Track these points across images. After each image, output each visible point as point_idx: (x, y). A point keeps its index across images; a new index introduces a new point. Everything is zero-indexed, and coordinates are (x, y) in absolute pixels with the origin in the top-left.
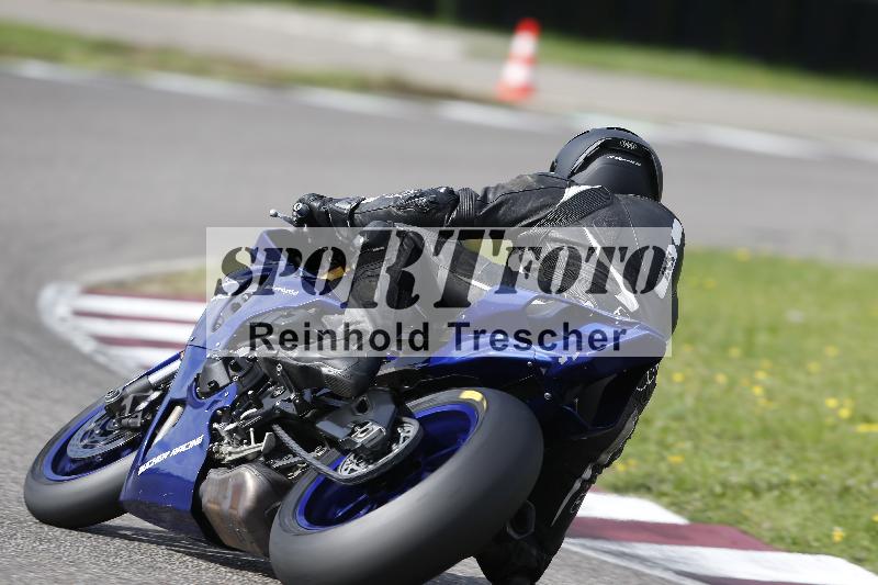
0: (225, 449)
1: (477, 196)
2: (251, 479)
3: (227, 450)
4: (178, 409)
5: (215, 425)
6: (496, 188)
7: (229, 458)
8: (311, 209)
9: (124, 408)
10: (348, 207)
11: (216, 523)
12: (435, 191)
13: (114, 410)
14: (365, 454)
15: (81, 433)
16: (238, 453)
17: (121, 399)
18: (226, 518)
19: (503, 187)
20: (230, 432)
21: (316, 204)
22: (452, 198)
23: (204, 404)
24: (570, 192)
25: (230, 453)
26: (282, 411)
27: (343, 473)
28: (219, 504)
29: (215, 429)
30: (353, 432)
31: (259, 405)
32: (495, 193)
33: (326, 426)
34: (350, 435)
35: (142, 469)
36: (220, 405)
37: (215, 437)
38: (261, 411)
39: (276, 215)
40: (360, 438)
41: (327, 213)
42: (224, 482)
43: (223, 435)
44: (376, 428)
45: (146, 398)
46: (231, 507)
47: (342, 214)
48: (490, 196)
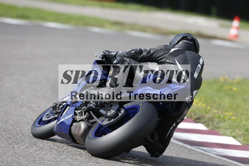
0: (78, 117)
1: (148, 51)
2: (83, 125)
3: (78, 118)
4: (68, 107)
5: (76, 111)
6: (153, 49)
7: (78, 120)
8: (105, 54)
9: (57, 107)
10: (115, 54)
11: (75, 137)
12: (136, 50)
13: (54, 108)
14: (110, 118)
15: (46, 115)
16: (80, 118)
17: (56, 105)
18: (77, 135)
19: (155, 49)
20: (79, 113)
21: (107, 53)
22: (141, 51)
23: (74, 105)
24: (172, 50)
25: (79, 118)
26: (92, 107)
27: (104, 123)
28: (75, 132)
29: (76, 112)
30: (107, 112)
31: (86, 106)
32: (152, 50)
33: (102, 111)
34: (106, 113)
35: (58, 123)
36: (77, 106)
37: (75, 114)
38: (87, 107)
39: (97, 56)
40: (109, 114)
41: (109, 55)
42: (77, 126)
43: (77, 114)
44: (113, 111)
45: (62, 105)
46: (78, 133)
47: (113, 55)
48: (151, 51)
